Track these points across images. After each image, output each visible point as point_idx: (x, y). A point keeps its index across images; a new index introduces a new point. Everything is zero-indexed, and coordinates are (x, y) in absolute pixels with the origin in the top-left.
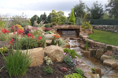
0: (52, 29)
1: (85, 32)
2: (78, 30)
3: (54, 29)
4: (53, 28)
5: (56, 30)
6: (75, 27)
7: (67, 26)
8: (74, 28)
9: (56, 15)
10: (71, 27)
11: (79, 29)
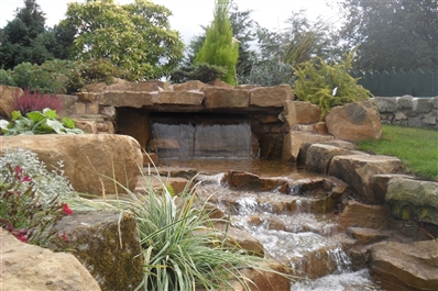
0: (80, 108)
1: (326, 130)
2: (270, 119)
3: (94, 107)
4: (82, 100)
5: (111, 112)
6: (248, 96)
7: (196, 91)
8: (244, 104)
9: (111, 20)
10: (218, 95)
11: (281, 109)
